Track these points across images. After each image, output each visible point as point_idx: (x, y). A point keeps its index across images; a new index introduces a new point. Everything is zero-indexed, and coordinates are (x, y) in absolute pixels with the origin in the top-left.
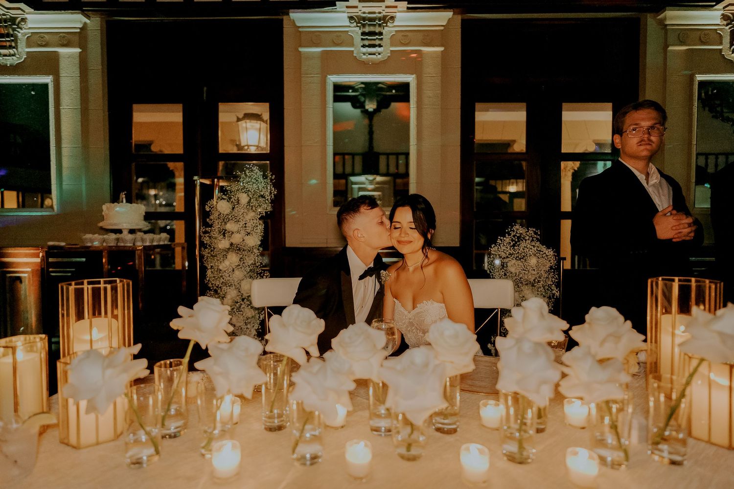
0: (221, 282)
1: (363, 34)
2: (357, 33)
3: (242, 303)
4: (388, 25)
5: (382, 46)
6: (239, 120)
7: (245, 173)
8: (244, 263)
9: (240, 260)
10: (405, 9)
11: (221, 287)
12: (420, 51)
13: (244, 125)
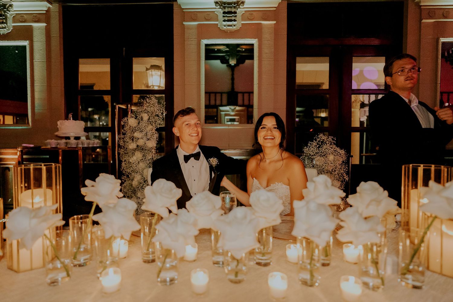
0: (131, 170)
1: (224, 13)
2: (221, 12)
3: (144, 183)
4: (240, 7)
5: (236, 21)
6: (147, 69)
7: (146, 101)
8: (145, 158)
9: (143, 156)
11: (131, 173)
12: (260, 24)
13: (151, 73)
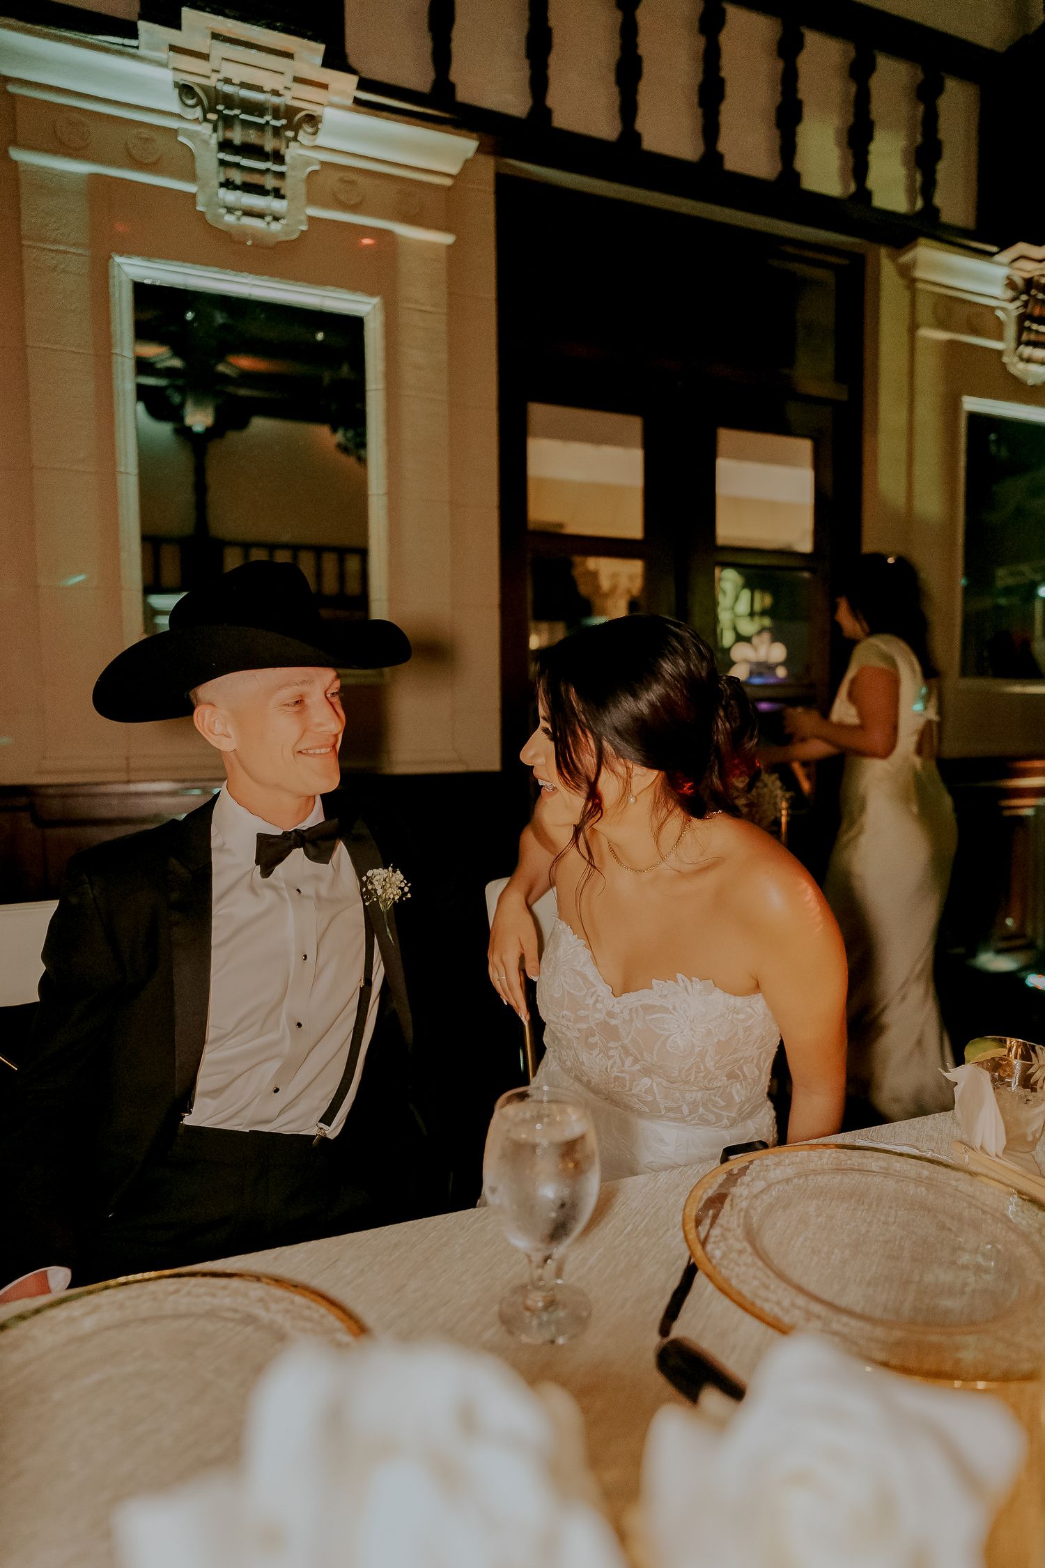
1: (225, 145)
2: (206, 143)
4: (300, 137)
5: (283, 197)
10: (350, 102)
12: (388, 233)
